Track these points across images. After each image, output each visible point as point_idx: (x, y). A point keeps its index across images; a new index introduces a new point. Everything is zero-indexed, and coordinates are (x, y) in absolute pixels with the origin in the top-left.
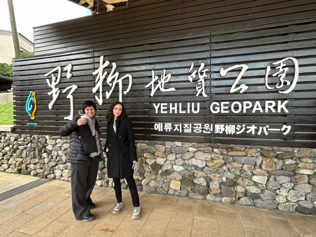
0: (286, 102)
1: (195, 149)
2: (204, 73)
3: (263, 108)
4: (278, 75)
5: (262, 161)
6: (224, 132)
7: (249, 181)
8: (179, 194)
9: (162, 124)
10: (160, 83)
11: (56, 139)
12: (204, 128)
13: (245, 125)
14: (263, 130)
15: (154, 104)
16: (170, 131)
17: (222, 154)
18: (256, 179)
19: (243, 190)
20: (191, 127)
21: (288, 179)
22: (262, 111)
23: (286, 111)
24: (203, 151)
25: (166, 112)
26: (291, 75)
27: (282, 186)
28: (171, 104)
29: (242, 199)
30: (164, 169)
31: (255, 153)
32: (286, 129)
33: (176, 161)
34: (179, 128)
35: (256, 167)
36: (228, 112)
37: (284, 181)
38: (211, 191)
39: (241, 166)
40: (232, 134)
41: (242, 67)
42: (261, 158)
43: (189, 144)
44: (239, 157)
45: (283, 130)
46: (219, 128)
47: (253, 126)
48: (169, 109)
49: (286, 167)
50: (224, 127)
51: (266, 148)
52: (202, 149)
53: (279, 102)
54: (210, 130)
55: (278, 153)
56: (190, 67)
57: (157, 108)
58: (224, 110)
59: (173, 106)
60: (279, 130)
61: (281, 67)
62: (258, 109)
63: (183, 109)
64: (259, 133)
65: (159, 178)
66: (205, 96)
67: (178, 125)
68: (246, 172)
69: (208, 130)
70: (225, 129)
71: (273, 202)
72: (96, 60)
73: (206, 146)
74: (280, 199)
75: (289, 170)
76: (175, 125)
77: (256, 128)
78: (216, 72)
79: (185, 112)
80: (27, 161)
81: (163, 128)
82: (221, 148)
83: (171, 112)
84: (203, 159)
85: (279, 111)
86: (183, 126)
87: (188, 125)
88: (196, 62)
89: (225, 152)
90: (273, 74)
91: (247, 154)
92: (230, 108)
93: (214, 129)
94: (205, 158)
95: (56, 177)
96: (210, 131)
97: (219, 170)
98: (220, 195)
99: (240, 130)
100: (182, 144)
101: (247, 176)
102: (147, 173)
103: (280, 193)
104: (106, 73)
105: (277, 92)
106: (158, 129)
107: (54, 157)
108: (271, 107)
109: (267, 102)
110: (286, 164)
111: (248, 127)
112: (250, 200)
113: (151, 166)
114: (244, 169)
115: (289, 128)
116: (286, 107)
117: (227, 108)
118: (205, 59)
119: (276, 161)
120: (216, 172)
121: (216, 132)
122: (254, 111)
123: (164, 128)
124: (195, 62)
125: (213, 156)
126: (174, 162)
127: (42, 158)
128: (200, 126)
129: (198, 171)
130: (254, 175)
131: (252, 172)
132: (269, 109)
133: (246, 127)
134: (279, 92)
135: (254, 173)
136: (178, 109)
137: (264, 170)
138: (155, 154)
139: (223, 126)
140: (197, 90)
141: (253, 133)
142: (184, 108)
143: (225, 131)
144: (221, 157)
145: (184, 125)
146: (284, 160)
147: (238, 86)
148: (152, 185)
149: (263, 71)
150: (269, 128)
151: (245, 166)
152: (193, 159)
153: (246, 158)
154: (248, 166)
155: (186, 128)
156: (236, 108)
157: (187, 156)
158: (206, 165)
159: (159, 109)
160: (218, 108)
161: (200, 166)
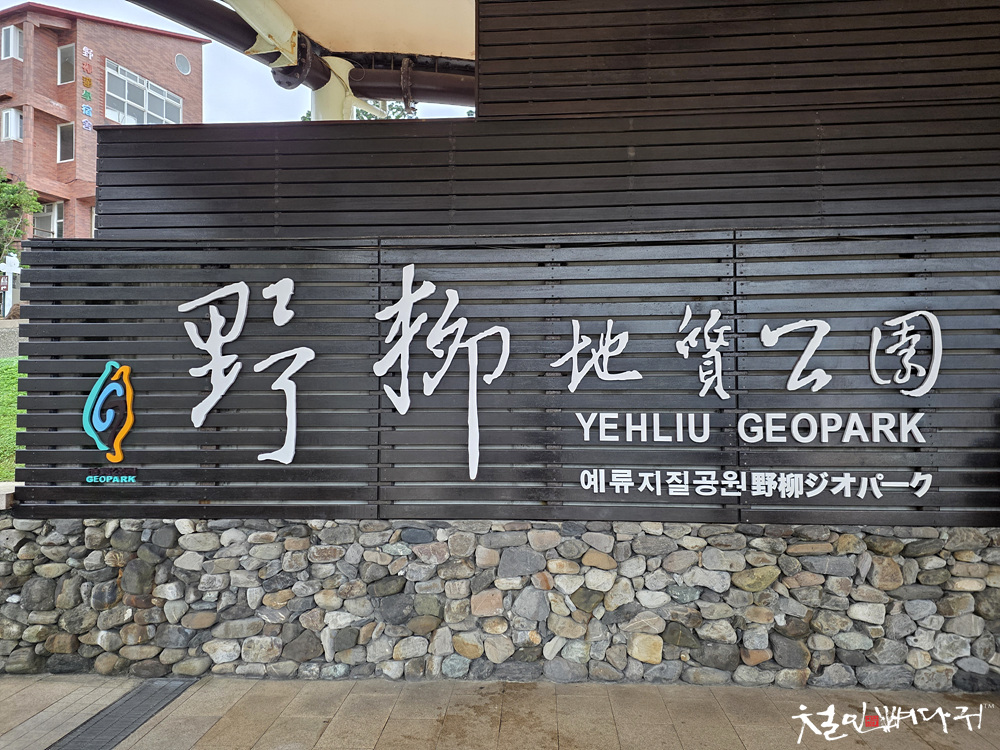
0: (918, 416)
1: (701, 542)
2: (721, 337)
3: (869, 430)
4: (898, 350)
5: (872, 564)
6: (776, 492)
7: (844, 620)
8: (658, 675)
9: (602, 472)
10: (596, 356)
11: (220, 530)
12: (723, 482)
13: (826, 475)
14: (869, 485)
15: (579, 416)
16: (626, 491)
17: (774, 551)
18: (859, 612)
19: (830, 646)
20: (686, 481)
21: (932, 606)
22: (865, 439)
23: (920, 438)
24: (726, 546)
25: (616, 438)
26: (925, 353)
27: (918, 626)
28: (629, 417)
29: (827, 669)
30: (613, 603)
31: (855, 545)
32: (922, 482)
33: (647, 577)
34: (653, 484)
35: (858, 581)
36: (783, 439)
37: (923, 614)
38: (748, 656)
39: (822, 580)
40: (797, 496)
41: (815, 327)
42: (868, 559)
43: (685, 526)
44: (816, 558)
45: (914, 484)
46: (763, 482)
47: (847, 475)
48: (623, 429)
49: (928, 577)
50: (776, 479)
51: (878, 531)
52: (722, 539)
53: (904, 416)
54: (738, 487)
55: (906, 541)
56: (682, 316)
57: (587, 426)
58: (774, 435)
59: (636, 421)
60: (906, 484)
61: (903, 332)
62: (856, 433)
63: (664, 430)
64: (862, 494)
65: (598, 632)
66: (725, 396)
67: (652, 475)
68: (833, 597)
69: (735, 488)
70: (779, 483)
71: (902, 668)
72: (389, 274)
73: (730, 531)
74: (919, 660)
75: (935, 583)
76: (641, 475)
77: (854, 480)
78: (750, 335)
79: (669, 439)
80: (81, 620)
81: (607, 484)
82: (771, 534)
83: (629, 438)
84: (724, 568)
85: (905, 439)
86: (664, 477)
87: (680, 474)
88: (696, 306)
89: (782, 547)
90: (888, 347)
91: (835, 549)
92: (789, 429)
93: (749, 485)
94: (731, 566)
95: (214, 669)
96: (739, 490)
97: (768, 596)
98: (772, 665)
99: (816, 487)
100: (664, 528)
101: (837, 606)
102: (563, 620)
103: (917, 645)
104: (423, 318)
105: (898, 390)
106: (592, 486)
107: (211, 596)
108: (887, 429)
109: (877, 417)
110: (927, 568)
111: (834, 479)
112: (847, 670)
113: (572, 596)
114: (829, 588)
115: (928, 478)
116: (919, 428)
117: (782, 428)
118: (719, 298)
119: (902, 564)
120: (760, 601)
121: (754, 494)
122: (846, 439)
123: (611, 484)
124: (693, 303)
125: (751, 557)
126: (641, 580)
127: (154, 601)
128: (713, 477)
129: (710, 601)
130: (852, 601)
131: (850, 597)
132: (881, 432)
133: (829, 479)
134: (903, 391)
135: (855, 596)
136: (650, 428)
137: (879, 589)
138: (584, 561)
139: (774, 475)
140: (702, 380)
141: (848, 494)
142: (668, 427)
143: (777, 489)
144: (773, 559)
145: (669, 474)
146: (920, 559)
147: (806, 373)
148: (574, 657)
149: (864, 339)
150: (883, 481)
151: (832, 580)
152: (697, 570)
153: (834, 559)
154: (839, 579)
155: (674, 483)
156: (805, 429)
157: (679, 561)
158: (733, 585)
159: (595, 427)
160: (759, 430)
161: (719, 588)
